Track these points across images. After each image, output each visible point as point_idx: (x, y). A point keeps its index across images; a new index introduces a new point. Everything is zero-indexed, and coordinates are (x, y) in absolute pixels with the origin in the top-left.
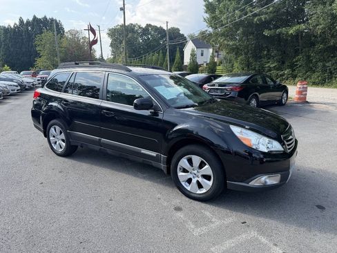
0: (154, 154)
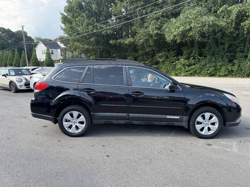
0: (178, 117)
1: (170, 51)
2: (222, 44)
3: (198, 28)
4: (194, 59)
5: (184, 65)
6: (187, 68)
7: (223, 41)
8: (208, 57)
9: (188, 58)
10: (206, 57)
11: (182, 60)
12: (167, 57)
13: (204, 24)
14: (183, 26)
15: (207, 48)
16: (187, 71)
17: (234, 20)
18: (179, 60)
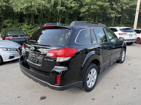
1: (15, 19)
2: (47, 17)
3: (36, 6)
4: (32, 25)
5: (27, 29)
6: (29, 30)
7: (47, 16)
8: (40, 24)
9: (28, 24)
10: (39, 24)
11: (25, 25)
12: (13, 23)
13: (39, 4)
14: (26, 3)
15: (39, 19)
16: (30, 32)
17: (53, 5)
18: (22, 25)
